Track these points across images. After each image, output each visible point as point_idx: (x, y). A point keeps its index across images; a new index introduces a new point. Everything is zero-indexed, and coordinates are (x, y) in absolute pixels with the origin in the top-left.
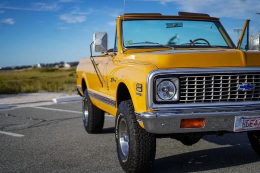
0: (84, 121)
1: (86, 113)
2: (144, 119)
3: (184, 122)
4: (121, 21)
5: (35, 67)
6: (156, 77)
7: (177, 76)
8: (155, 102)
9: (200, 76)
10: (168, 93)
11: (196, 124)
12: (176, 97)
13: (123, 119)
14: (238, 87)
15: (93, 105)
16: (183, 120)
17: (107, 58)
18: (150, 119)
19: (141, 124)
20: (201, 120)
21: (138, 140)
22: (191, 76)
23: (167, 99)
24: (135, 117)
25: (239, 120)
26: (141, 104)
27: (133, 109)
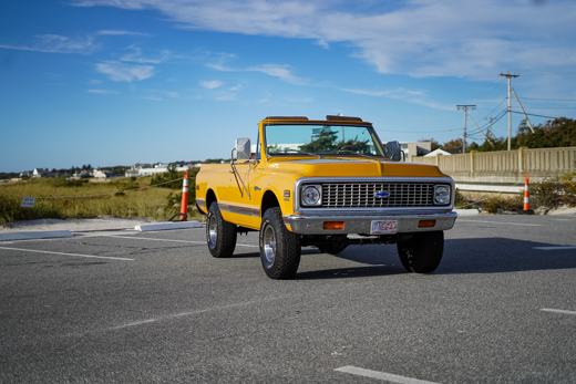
0: (210, 244)
1: (213, 233)
2: (291, 221)
3: (326, 224)
4: (265, 125)
5: (27, 176)
6: (303, 184)
7: (321, 183)
8: (302, 206)
9: (341, 184)
10: (313, 199)
11: (337, 226)
12: (319, 202)
13: (269, 226)
14: (375, 194)
15: (223, 221)
16: (325, 223)
17: (247, 166)
18: (297, 221)
19: (288, 226)
20: (341, 223)
21: (284, 242)
22: (333, 184)
23: (312, 203)
24: (282, 220)
25: (376, 224)
26: (288, 209)
27: (280, 213)
